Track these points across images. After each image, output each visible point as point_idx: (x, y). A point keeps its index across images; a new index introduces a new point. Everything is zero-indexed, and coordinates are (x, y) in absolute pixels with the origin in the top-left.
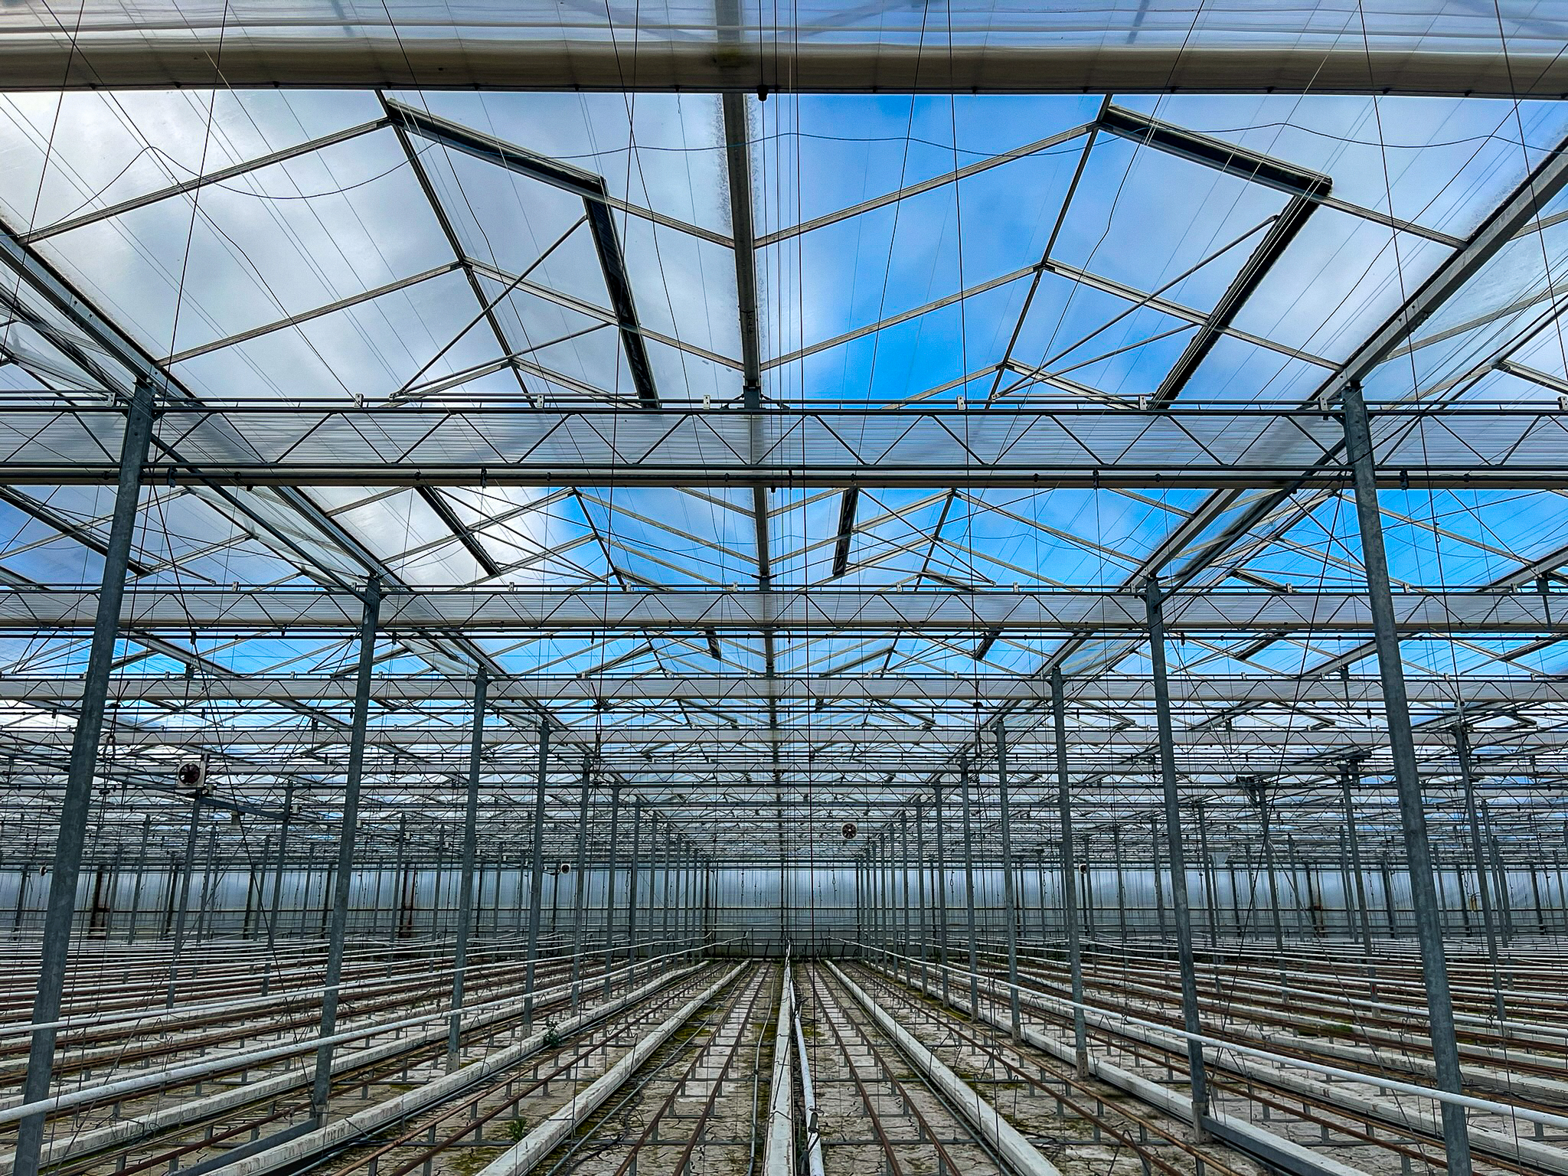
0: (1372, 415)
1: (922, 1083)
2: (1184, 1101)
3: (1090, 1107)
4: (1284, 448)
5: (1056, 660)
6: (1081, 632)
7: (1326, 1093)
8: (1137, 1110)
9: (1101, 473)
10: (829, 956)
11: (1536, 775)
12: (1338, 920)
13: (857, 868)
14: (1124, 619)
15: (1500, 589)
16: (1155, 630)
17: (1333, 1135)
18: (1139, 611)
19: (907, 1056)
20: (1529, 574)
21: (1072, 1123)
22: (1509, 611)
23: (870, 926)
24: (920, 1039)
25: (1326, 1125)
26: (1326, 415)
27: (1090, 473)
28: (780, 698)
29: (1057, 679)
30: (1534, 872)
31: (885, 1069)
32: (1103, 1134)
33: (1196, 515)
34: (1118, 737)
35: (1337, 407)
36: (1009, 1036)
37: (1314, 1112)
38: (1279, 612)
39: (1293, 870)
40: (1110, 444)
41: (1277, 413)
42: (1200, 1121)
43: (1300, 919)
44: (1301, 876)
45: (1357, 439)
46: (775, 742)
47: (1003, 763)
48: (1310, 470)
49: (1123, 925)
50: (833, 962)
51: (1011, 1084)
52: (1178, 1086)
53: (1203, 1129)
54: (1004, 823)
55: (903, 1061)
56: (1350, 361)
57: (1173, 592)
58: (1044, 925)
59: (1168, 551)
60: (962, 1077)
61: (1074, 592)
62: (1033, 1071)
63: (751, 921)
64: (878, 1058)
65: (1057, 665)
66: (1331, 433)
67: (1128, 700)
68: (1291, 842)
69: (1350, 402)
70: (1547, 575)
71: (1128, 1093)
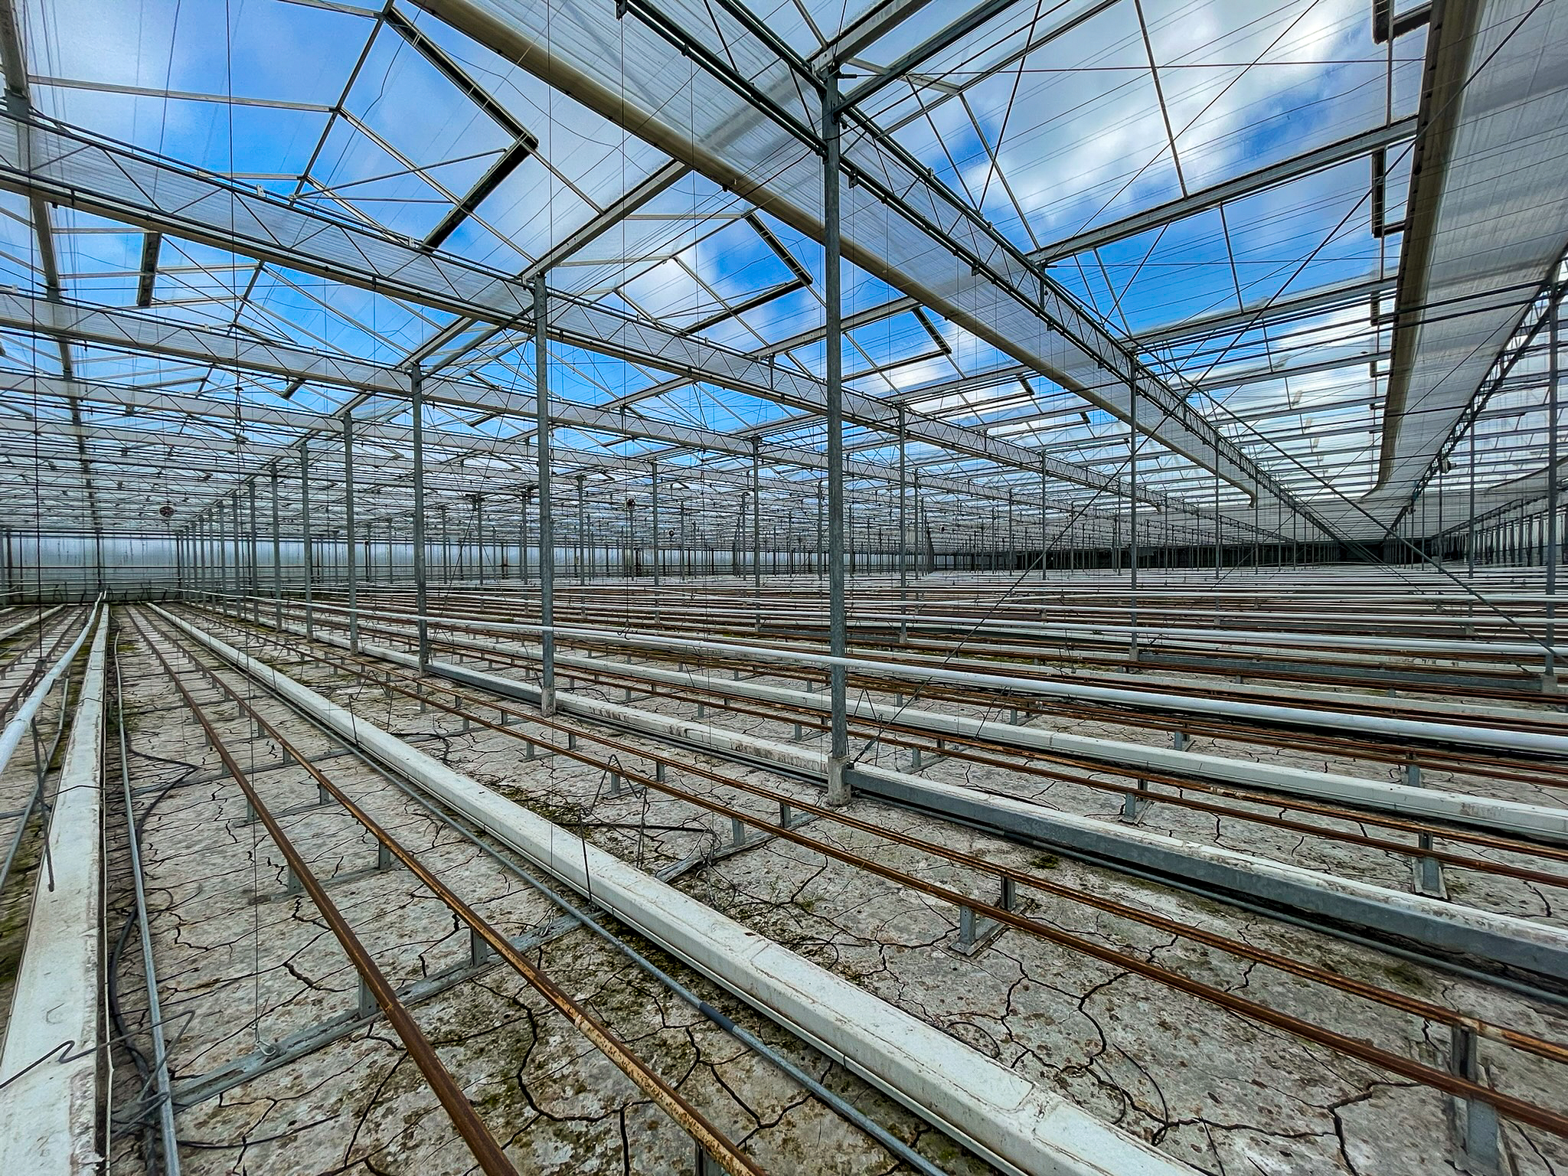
0: (549, 295)
1: (230, 669)
2: (415, 659)
3: (358, 669)
4: (502, 301)
5: (347, 408)
6: (367, 391)
7: (494, 648)
8: (387, 666)
9: (378, 280)
10: (150, 600)
11: (612, 503)
12: (515, 571)
13: (178, 540)
14: (396, 387)
15: (604, 409)
16: (418, 397)
17: (494, 665)
18: (407, 384)
19: (219, 655)
20: (617, 404)
21: (343, 677)
22: (606, 420)
23: (189, 579)
24: (232, 645)
25: (491, 661)
26: (525, 288)
27: (371, 278)
28: (82, 399)
29: (347, 419)
30: (607, 549)
31: (198, 663)
32: (363, 681)
33: (447, 330)
34: (392, 463)
35: (532, 285)
36: (305, 637)
37: (487, 656)
38: (493, 400)
39: (494, 546)
40: (388, 264)
41: (498, 278)
42: (423, 667)
43: (494, 571)
44: (499, 549)
45: (539, 307)
46: (80, 437)
47: (305, 472)
48: (515, 318)
49: (391, 575)
50: (157, 604)
51: (303, 663)
52: (414, 653)
53: (424, 671)
54: (305, 513)
55: (215, 659)
56: (541, 260)
57: (429, 376)
58: (337, 576)
59: (428, 349)
60: (264, 663)
61: (359, 362)
62: (320, 655)
63: (63, 577)
64: (192, 658)
65: (349, 411)
66: (528, 301)
67: (398, 440)
68: (494, 531)
69: (539, 285)
70: (625, 407)
71: (383, 659)
